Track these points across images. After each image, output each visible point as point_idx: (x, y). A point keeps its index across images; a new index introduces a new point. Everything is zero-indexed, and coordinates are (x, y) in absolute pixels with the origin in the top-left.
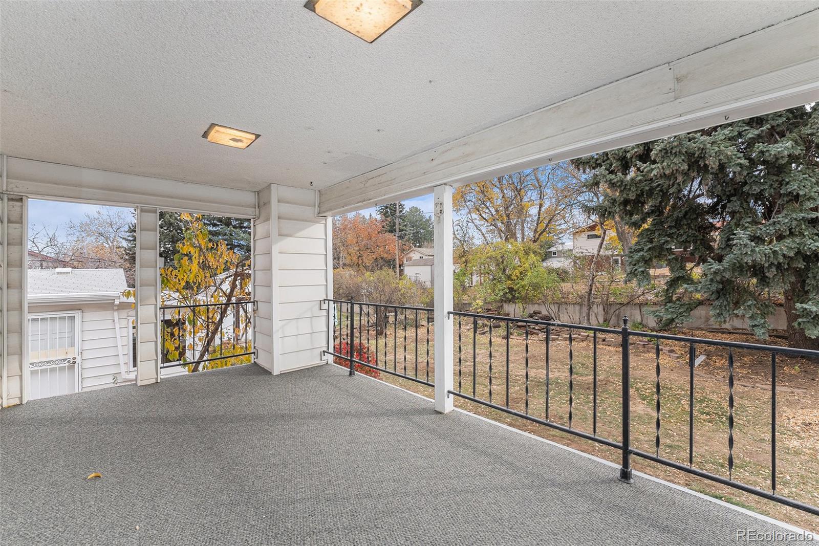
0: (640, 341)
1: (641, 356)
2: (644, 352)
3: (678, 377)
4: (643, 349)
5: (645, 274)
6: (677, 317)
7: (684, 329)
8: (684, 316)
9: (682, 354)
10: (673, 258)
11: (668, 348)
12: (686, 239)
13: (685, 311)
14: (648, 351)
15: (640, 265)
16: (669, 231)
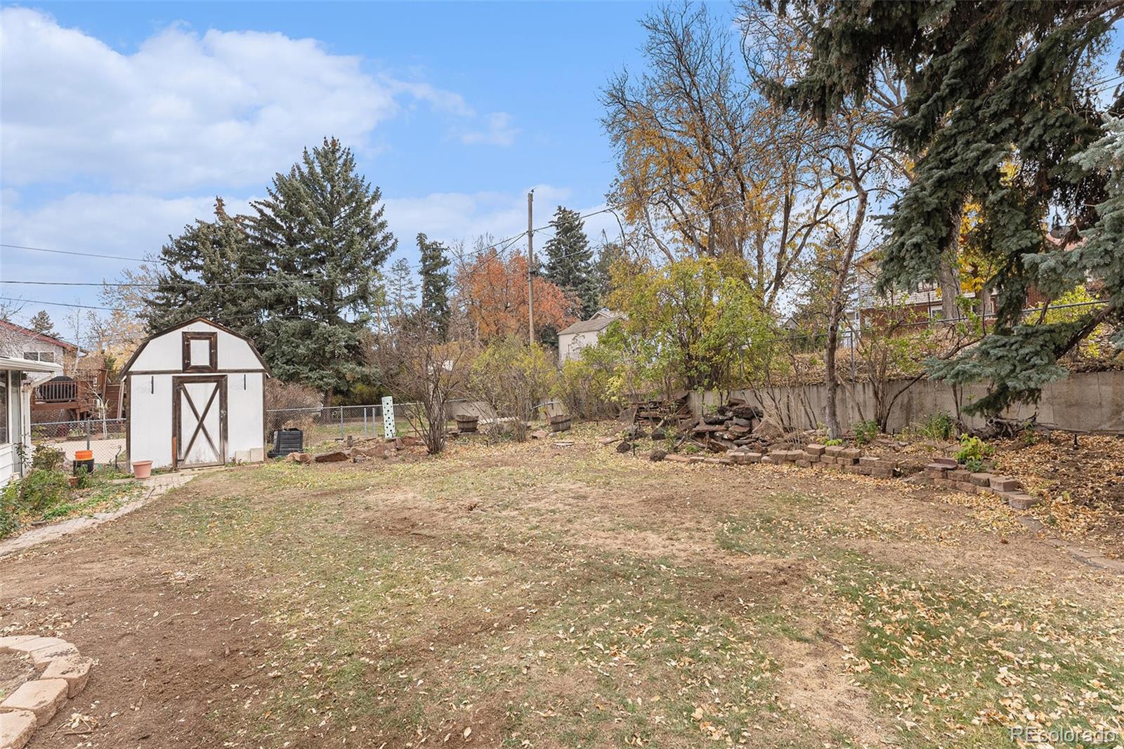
0: (936, 461)
1: (932, 500)
2: (945, 490)
3: (1019, 565)
4: (943, 482)
5: (924, 254)
6: (1013, 371)
7: (1056, 433)
8: (1034, 366)
9: (1041, 495)
10: (1002, 198)
11: (1003, 479)
12: (1040, 136)
13: (1036, 353)
14: (954, 487)
15: (912, 229)
16: (994, 128)
